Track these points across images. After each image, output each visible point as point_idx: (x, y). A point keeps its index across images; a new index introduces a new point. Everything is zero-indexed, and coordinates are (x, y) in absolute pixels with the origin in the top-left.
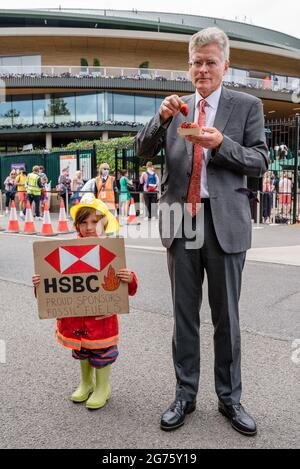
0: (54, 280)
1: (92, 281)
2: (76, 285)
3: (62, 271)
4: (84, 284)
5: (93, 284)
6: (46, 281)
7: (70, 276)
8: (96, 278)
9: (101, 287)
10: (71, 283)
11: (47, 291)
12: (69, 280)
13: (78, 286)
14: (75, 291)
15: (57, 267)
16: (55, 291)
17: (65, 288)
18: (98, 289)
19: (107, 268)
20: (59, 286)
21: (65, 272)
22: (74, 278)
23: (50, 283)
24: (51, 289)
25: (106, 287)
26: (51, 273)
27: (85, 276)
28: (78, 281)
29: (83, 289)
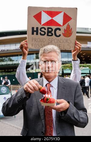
0: (37, 28)
1: (58, 31)
2: (48, 32)
3: (42, 24)
4: (53, 32)
5: (58, 33)
6: (33, 28)
7: (46, 27)
8: (60, 29)
9: (62, 35)
10: (46, 31)
11: (33, 34)
12: (45, 29)
14: (48, 35)
16: (37, 34)
17: (43, 33)
18: (60, 35)
19: (66, 25)
20: (39, 31)
21: (44, 25)
22: (48, 28)
23: (35, 29)
24: (35, 33)
25: (65, 35)
26: (36, 24)
27: (54, 28)
28: (50, 30)
29: (52, 35)
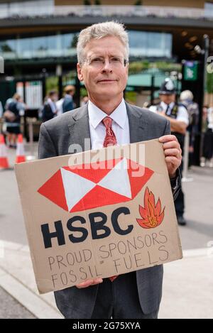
0: (58, 224)
1: (121, 217)
2: (95, 227)
3: (70, 208)
4: (109, 224)
5: (123, 221)
6: (45, 228)
7: (85, 214)
8: (126, 211)
9: (136, 226)
10: (87, 226)
11: (48, 244)
12: (83, 221)
13: (98, 228)
14: (95, 236)
15: (62, 202)
16: (61, 242)
17: (78, 235)
18: (131, 228)
19: (141, 194)
20: (67, 232)
21: (74, 210)
22: (92, 216)
23: (52, 229)
24: (54, 240)
25: (144, 224)
26: (51, 213)
27: (108, 210)
28: (98, 219)
29: (108, 232)
